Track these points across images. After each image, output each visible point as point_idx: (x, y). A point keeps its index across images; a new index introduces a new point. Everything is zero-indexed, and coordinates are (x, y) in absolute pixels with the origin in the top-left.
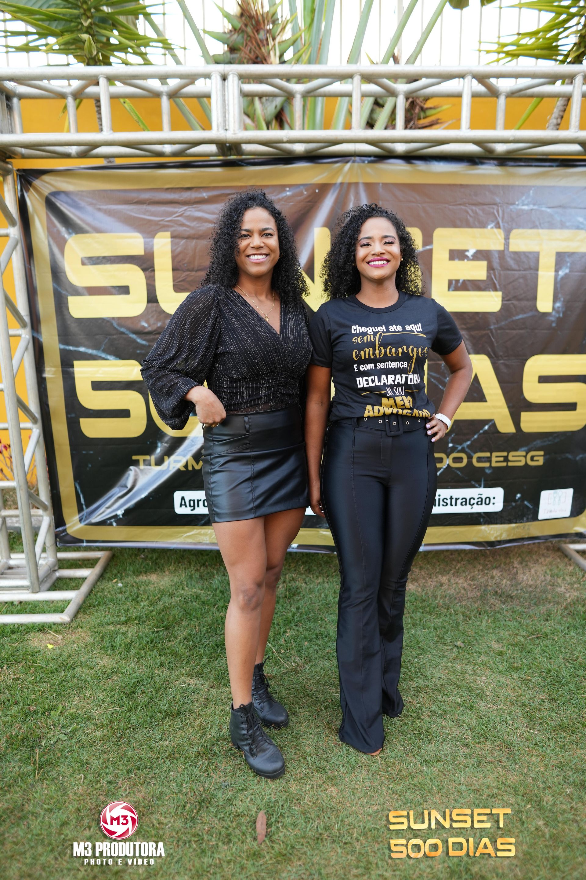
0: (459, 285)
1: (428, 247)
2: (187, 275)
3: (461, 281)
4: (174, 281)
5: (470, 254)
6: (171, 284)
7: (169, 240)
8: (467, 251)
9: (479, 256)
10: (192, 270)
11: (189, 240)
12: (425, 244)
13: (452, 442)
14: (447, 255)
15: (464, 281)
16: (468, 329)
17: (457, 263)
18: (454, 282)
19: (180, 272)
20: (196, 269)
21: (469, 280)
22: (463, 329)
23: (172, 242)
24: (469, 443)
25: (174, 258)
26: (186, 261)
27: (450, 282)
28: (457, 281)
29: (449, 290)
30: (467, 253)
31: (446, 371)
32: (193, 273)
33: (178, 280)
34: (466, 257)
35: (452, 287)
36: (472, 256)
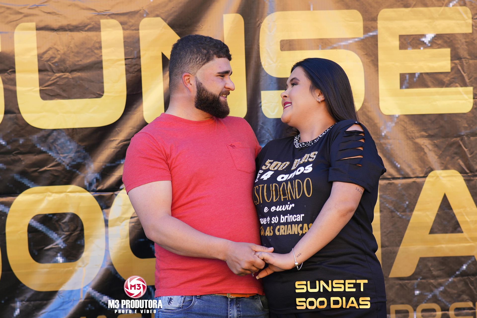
0: (415, 79)
1: (371, 34)
2: (59, 77)
3: (417, 75)
4: (41, 85)
5: (426, 40)
6: (38, 89)
7: (34, 33)
8: (424, 36)
9: (439, 42)
10: (65, 71)
11: (61, 33)
12: (366, 30)
13: (418, 289)
14: (397, 43)
15: (421, 74)
16: (430, 137)
17: (410, 52)
18: (407, 76)
19: (50, 73)
20: (70, 69)
21: (427, 74)
22: (423, 136)
23: (37, 35)
24: (442, 289)
25: (40, 57)
26: (56, 60)
27: (403, 77)
28: (412, 75)
29: (401, 87)
30: (423, 39)
31: (404, 192)
32: (67, 75)
33: (47, 84)
34: (423, 43)
35: (406, 84)
36: (429, 42)
